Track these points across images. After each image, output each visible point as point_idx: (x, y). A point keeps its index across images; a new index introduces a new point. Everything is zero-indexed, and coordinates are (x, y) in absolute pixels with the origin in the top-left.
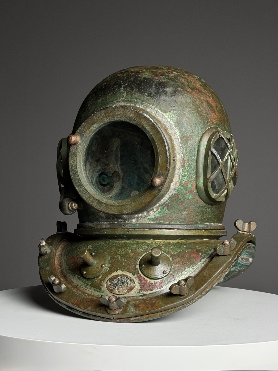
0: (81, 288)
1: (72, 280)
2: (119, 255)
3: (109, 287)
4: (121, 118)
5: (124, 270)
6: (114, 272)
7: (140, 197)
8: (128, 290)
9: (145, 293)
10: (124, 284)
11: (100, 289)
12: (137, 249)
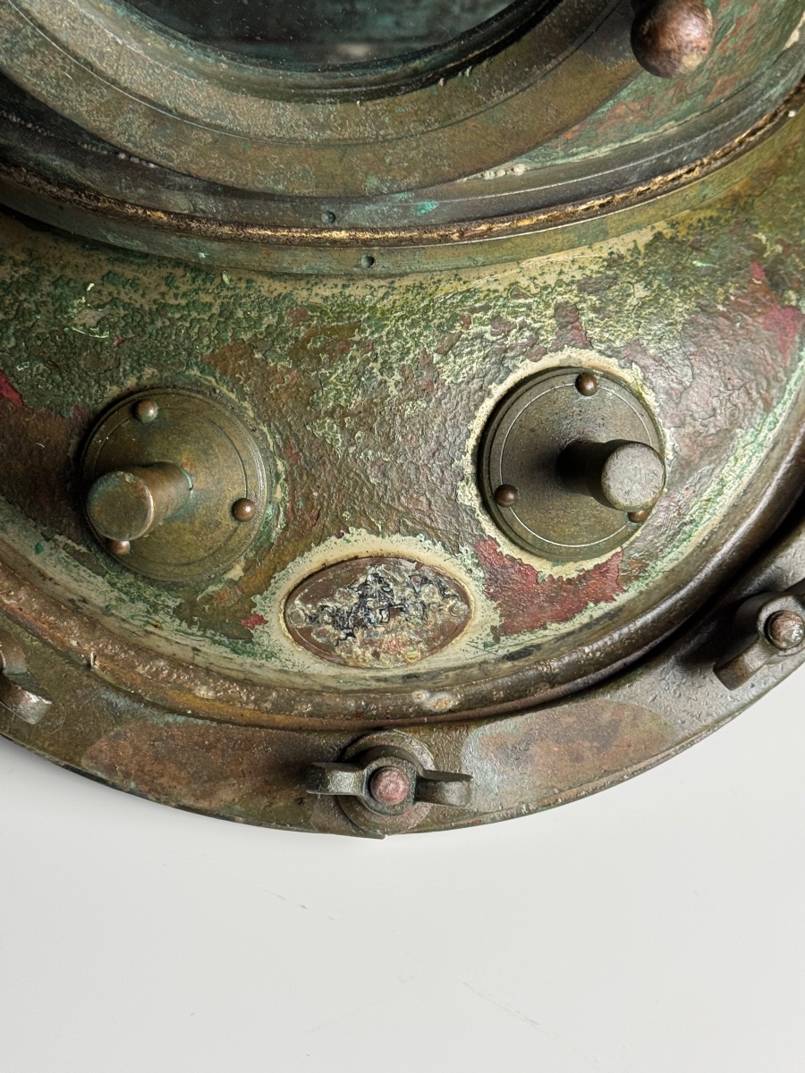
0: (110, 622)
1: (35, 559)
2: (331, 414)
3: (310, 630)
5: (385, 526)
6: (320, 540)
7: (499, 96)
8: (428, 642)
9: (527, 639)
10: (403, 616)
11: (249, 639)
12: (436, 358)
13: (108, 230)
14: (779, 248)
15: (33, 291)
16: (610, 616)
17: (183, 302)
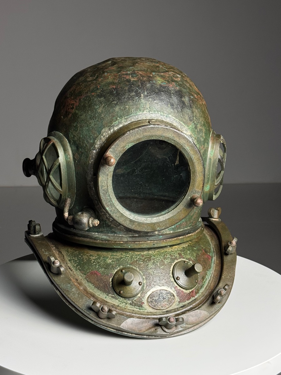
1: (105, 299)
3: (151, 303)
4: (159, 137)
5: (161, 285)
6: (152, 288)
8: (169, 304)
9: (183, 304)
10: (165, 299)
11: (142, 307)
12: (164, 260)
13: (114, 245)
14: (205, 248)
15: (100, 259)
16: (195, 300)
17: (125, 256)
